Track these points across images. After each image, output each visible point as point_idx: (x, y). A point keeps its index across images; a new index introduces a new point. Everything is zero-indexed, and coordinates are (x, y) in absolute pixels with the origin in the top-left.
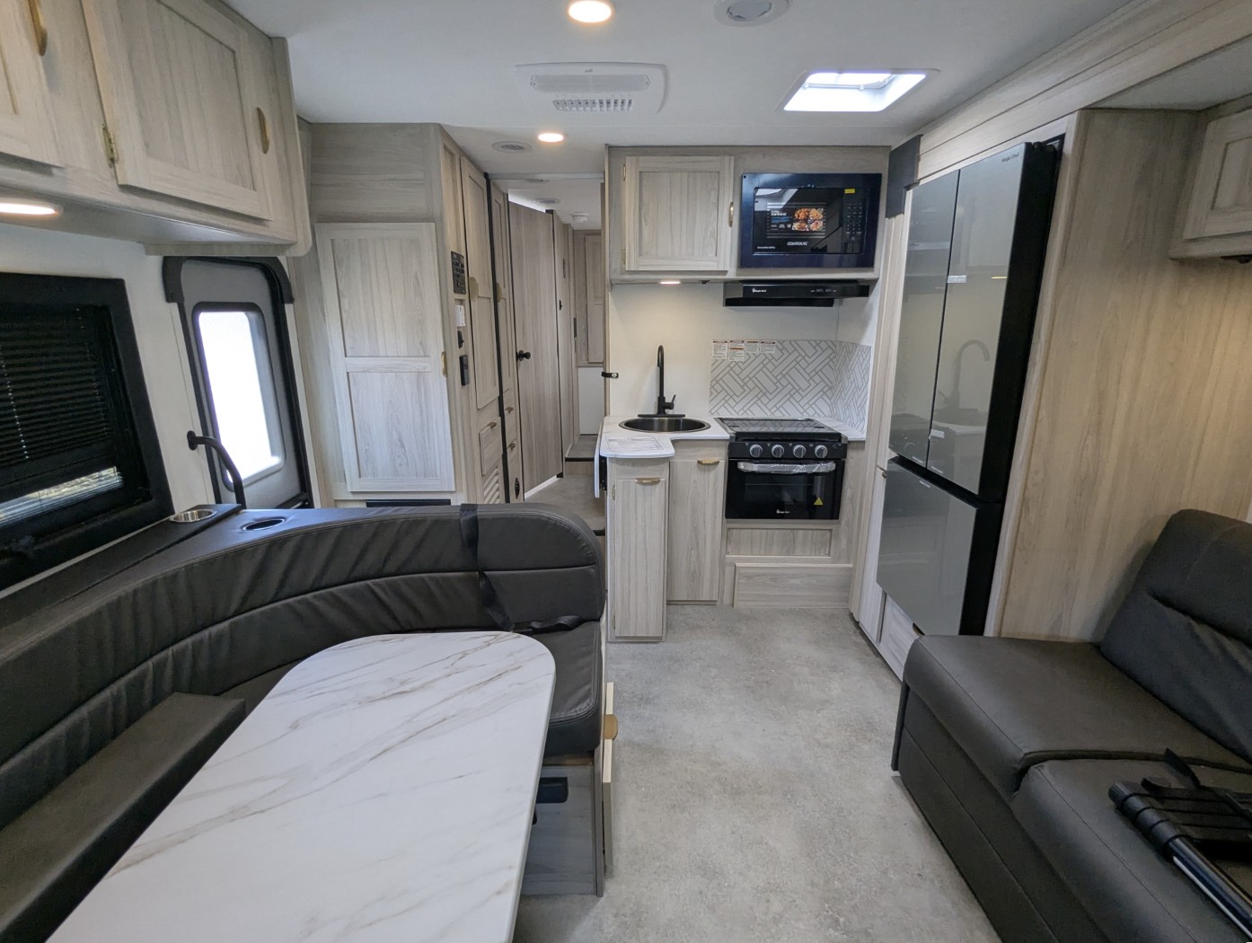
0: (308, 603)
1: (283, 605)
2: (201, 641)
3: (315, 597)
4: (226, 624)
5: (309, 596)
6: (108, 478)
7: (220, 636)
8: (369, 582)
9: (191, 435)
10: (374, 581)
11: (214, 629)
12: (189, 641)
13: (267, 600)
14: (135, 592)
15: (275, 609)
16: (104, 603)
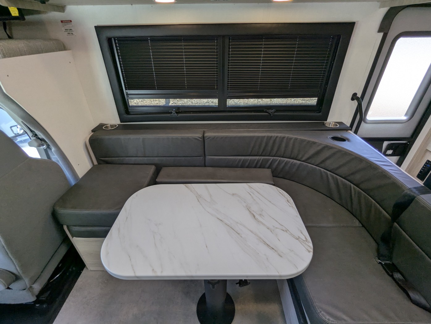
0: (327, 174)
1: (319, 169)
2: (289, 162)
3: (331, 175)
4: (299, 162)
5: (328, 172)
6: (313, 101)
7: (295, 164)
8: (352, 185)
9: (355, 95)
10: (354, 186)
11: (295, 161)
12: (286, 159)
13: (315, 164)
14: (277, 137)
15: (315, 168)
16: (266, 135)
